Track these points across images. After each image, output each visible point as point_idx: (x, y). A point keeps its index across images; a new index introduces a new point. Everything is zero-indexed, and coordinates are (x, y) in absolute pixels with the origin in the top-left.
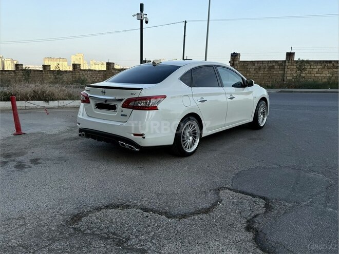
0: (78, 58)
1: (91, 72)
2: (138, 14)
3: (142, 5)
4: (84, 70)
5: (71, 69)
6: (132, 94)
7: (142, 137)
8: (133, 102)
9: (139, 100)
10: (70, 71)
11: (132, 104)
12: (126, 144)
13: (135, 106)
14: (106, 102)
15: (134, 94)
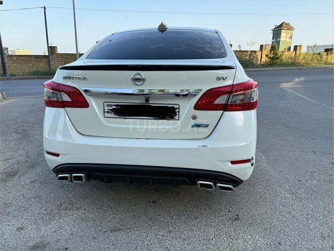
6: (219, 79)
7: (250, 164)
8: (226, 96)
11: (221, 100)
12: (215, 184)
13: (229, 103)
14: (147, 100)
15: (223, 78)
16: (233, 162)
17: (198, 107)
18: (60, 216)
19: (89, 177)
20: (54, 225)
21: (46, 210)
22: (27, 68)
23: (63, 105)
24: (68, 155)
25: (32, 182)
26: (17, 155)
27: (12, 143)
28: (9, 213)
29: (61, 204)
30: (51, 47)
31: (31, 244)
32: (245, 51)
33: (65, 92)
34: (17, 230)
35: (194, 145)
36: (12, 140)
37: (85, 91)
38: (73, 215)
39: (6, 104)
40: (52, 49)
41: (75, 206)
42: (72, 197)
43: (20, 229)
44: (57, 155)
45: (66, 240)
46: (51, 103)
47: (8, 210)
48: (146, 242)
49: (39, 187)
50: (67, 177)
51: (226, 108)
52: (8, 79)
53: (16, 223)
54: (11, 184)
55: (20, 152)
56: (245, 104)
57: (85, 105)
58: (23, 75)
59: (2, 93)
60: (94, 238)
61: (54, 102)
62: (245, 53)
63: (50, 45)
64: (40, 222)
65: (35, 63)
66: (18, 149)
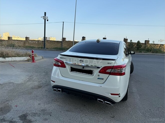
0: (6, 34)
1: (17, 41)
2: (43, 17)
3: (45, 13)
4: (14, 40)
5: (7, 39)
6: (108, 63)
7: (118, 96)
8: (111, 70)
9: (115, 68)
10: (6, 40)
11: (109, 71)
12: (104, 101)
13: (111, 72)
14: (83, 68)
15: (110, 63)
16: (112, 94)
17: (100, 72)
18: (52, 103)
19: (62, 91)
20: (49, 105)
21: (48, 100)
22: (53, 46)
23: (58, 66)
24: (57, 82)
25: (45, 91)
26: (43, 80)
27: (42, 76)
28: (37, 99)
29: (53, 99)
30: (64, 38)
31: (41, 109)
32: (157, 44)
33: (60, 62)
34: (38, 104)
35: (97, 85)
36: (42, 75)
37: (65, 62)
38: (56, 103)
39: (43, 61)
40: (64, 39)
41: (57, 101)
42: (57, 98)
43: (39, 104)
44: (54, 82)
45: (52, 110)
46: (55, 65)
47: (37, 98)
48: (77, 117)
49: (48, 92)
50: (56, 90)
51: (110, 74)
52: (45, 50)
53: (38, 102)
54: (39, 90)
55: (44, 80)
56: (120, 73)
57: (65, 67)
58: (51, 49)
59: (42, 56)
60: (60, 112)
61: (56, 65)
62: (157, 45)
63: (63, 37)
64: (45, 103)
65: (56, 44)
66: (44, 79)
